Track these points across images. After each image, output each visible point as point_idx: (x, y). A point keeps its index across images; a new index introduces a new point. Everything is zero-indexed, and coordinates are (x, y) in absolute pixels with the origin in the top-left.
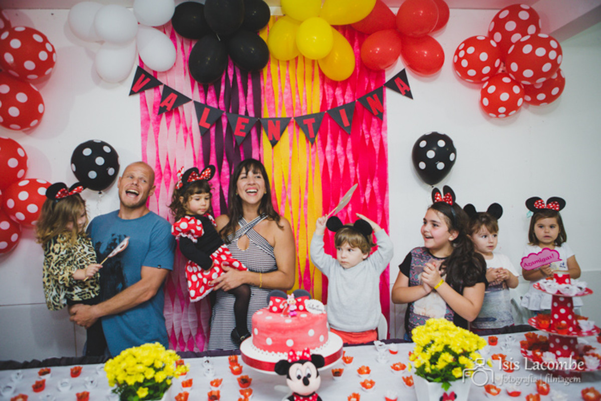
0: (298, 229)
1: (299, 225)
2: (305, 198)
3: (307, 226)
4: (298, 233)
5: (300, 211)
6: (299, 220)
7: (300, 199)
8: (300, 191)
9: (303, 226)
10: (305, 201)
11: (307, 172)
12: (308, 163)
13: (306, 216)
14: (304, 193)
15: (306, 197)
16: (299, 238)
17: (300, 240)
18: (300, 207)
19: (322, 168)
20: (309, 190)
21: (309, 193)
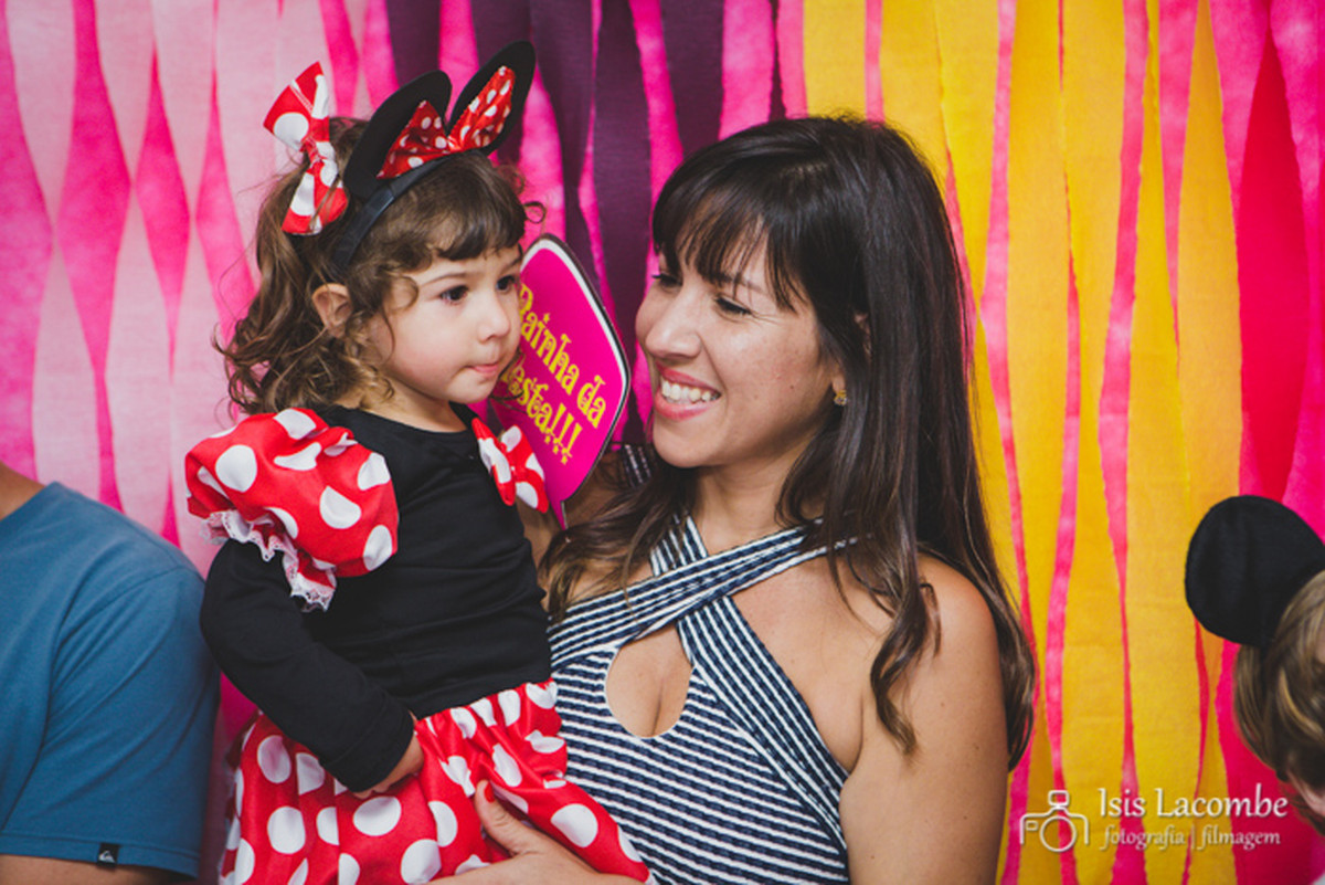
0: (1063, 567)
1: (1066, 542)
2: (1109, 341)
3: (1121, 549)
4: (1059, 597)
5: (1070, 435)
6: (1068, 506)
7: (1075, 350)
8: (1073, 295)
9: (1092, 553)
10: (1107, 361)
11: (1132, 152)
12: (1134, 81)
13: (1115, 474)
14: (1107, 306)
15: (1119, 332)
16: (1069, 634)
17: (1072, 656)
18: (1074, 410)
19: (1242, 117)
20: (1138, 289)
21: (1136, 305)
